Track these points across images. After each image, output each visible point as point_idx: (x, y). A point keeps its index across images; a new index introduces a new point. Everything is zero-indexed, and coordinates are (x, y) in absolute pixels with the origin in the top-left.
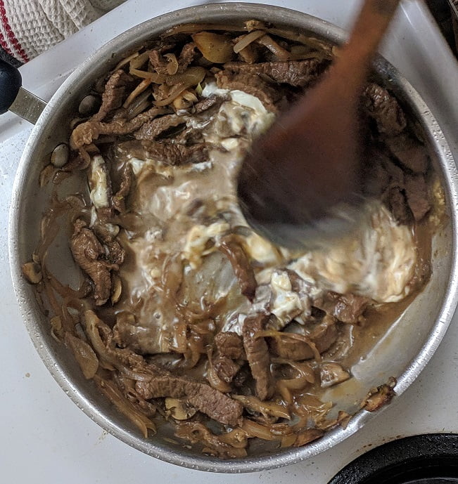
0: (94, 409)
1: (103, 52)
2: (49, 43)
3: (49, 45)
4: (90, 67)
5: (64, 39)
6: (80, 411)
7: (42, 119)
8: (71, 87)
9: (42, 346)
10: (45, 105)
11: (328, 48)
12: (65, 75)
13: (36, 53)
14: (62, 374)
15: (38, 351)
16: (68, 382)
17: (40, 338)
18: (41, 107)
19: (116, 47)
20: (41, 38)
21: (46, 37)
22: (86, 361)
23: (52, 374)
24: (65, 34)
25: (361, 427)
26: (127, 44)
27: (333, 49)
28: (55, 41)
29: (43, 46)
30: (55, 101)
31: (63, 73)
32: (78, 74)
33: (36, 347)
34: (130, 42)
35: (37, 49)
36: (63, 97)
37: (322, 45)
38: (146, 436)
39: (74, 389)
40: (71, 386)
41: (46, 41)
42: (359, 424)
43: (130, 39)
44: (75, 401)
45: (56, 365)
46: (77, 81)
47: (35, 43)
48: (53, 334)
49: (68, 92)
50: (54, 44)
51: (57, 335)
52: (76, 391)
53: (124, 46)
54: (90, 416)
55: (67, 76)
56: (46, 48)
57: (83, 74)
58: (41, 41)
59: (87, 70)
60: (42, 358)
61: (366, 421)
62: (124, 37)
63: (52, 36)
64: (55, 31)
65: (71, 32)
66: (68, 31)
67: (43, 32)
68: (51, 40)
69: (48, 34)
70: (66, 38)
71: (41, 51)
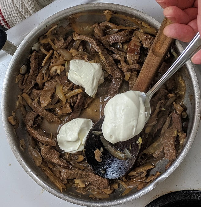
0: (39, 179)
1: (42, 24)
2: (19, 20)
3: (19, 21)
4: (37, 31)
5: (25, 18)
6: (33, 180)
7: (16, 53)
8: (29, 40)
9: (16, 152)
11: (140, 22)
13: (13, 25)
14: (25, 164)
16: (28, 168)
17: (15, 149)
18: (16, 48)
19: (48, 22)
20: (15, 18)
21: (18, 18)
22: (37, 158)
23: (21, 164)
25: (155, 187)
27: (142, 23)
28: (21, 20)
29: (17, 22)
30: (22, 46)
31: (26, 33)
33: (14, 153)
36: (25, 44)
37: (137, 21)
38: (61, 191)
39: (30, 171)
41: (18, 19)
42: (154, 186)
44: (31, 176)
45: (22, 161)
46: (30, 37)
47: (13, 20)
48: (21, 147)
49: (27, 41)
50: (21, 21)
51: (23, 147)
53: (51, 22)
54: (37, 183)
55: (27, 35)
56: (18, 23)
57: (34, 34)
58: (15, 19)
59: (36, 32)
60: (16, 157)
61: (157, 184)
62: (52, 18)
63: (20, 17)
64: (21, 15)
65: (28, 16)
66: (27, 15)
67: (16, 16)
68: (20, 19)
69: (19, 16)
70: (26, 18)
71: (15, 24)
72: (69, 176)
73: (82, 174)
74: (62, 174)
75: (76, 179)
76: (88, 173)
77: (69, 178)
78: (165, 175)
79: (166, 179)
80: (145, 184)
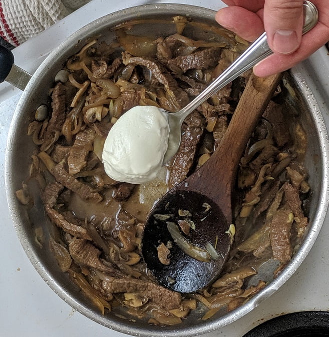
0: (66, 294)
1: (72, 39)
2: (34, 32)
3: (33, 34)
5: (44, 29)
6: (56, 295)
7: (29, 87)
8: (49, 64)
9: (29, 249)
10: (31, 77)
11: (232, 36)
12: (45, 55)
13: (24, 39)
14: (43, 269)
15: (26, 252)
16: (48, 275)
17: (27, 243)
18: (28, 78)
19: (81, 35)
20: (28, 28)
21: (31, 28)
22: (63, 259)
23: (36, 269)
24: (45, 26)
25: (257, 306)
26: (89, 33)
27: (236, 37)
28: (37, 31)
29: (30, 35)
30: (38, 74)
32: (55, 54)
33: (25, 250)
34: (91, 32)
35: (25, 37)
36: (44, 71)
37: (227, 33)
38: (103, 313)
39: (52, 279)
40: (50, 277)
41: (32, 31)
42: (255, 304)
43: (91, 30)
44: (53, 288)
45: (39, 263)
46: (53, 60)
47: (24, 32)
48: (36, 240)
49: (47, 67)
50: (37, 33)
51: (39, 241)
52: (53, 281)
53: (87, 35)
54: (63, 299)
55: (47, 56)
56: (31, 36)
57: (57, 55)
58: (28, 31)
59: (61, 52)
60: (29, 257)
61: (259, 302)
62: (87, 28)
63: (36, 27)
64: (38, 24)
65: (49, 25)
66: (47, 24)
67: (29, 25)
68: (35, 30)
69: (33, 26)
70: (46, 29)
71: (28, 38)
72: (115, 289)
73: (136, 285)
74: (105, 285)
75: (126, 292)
76: (146, 284)
77: (115, 292)
78: (274, 287)
79: (275, 293)
80: (239, 300)
